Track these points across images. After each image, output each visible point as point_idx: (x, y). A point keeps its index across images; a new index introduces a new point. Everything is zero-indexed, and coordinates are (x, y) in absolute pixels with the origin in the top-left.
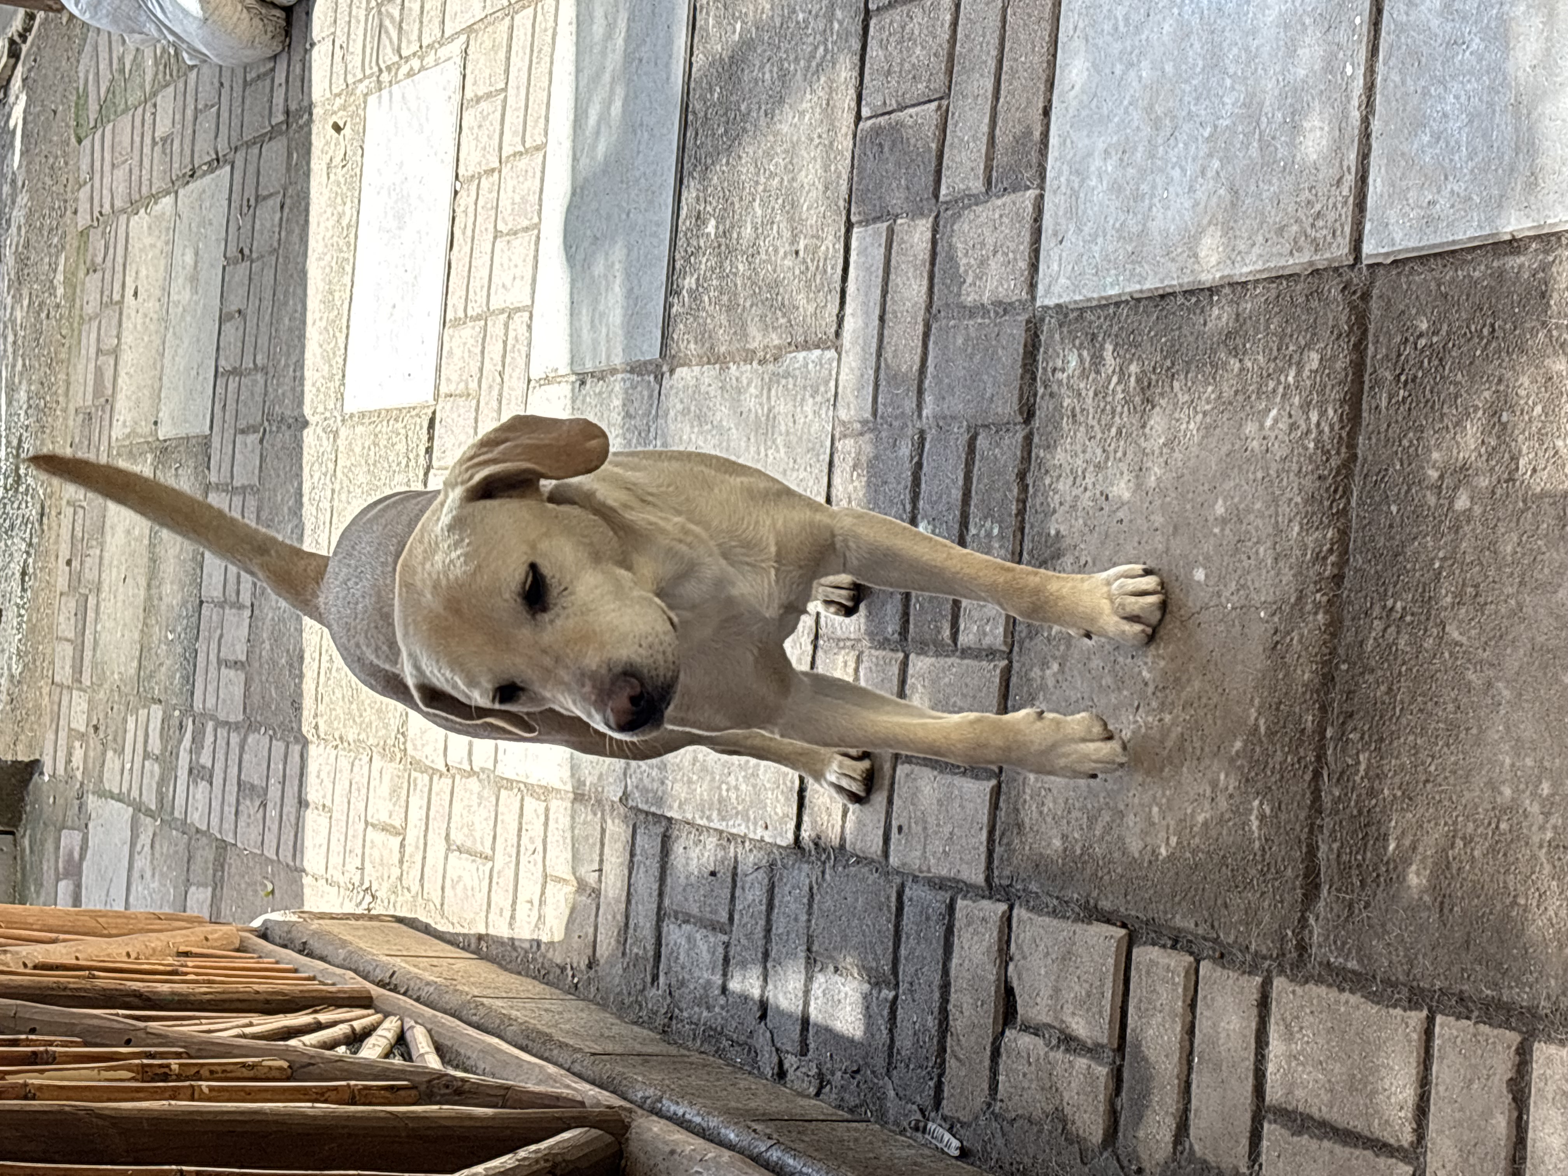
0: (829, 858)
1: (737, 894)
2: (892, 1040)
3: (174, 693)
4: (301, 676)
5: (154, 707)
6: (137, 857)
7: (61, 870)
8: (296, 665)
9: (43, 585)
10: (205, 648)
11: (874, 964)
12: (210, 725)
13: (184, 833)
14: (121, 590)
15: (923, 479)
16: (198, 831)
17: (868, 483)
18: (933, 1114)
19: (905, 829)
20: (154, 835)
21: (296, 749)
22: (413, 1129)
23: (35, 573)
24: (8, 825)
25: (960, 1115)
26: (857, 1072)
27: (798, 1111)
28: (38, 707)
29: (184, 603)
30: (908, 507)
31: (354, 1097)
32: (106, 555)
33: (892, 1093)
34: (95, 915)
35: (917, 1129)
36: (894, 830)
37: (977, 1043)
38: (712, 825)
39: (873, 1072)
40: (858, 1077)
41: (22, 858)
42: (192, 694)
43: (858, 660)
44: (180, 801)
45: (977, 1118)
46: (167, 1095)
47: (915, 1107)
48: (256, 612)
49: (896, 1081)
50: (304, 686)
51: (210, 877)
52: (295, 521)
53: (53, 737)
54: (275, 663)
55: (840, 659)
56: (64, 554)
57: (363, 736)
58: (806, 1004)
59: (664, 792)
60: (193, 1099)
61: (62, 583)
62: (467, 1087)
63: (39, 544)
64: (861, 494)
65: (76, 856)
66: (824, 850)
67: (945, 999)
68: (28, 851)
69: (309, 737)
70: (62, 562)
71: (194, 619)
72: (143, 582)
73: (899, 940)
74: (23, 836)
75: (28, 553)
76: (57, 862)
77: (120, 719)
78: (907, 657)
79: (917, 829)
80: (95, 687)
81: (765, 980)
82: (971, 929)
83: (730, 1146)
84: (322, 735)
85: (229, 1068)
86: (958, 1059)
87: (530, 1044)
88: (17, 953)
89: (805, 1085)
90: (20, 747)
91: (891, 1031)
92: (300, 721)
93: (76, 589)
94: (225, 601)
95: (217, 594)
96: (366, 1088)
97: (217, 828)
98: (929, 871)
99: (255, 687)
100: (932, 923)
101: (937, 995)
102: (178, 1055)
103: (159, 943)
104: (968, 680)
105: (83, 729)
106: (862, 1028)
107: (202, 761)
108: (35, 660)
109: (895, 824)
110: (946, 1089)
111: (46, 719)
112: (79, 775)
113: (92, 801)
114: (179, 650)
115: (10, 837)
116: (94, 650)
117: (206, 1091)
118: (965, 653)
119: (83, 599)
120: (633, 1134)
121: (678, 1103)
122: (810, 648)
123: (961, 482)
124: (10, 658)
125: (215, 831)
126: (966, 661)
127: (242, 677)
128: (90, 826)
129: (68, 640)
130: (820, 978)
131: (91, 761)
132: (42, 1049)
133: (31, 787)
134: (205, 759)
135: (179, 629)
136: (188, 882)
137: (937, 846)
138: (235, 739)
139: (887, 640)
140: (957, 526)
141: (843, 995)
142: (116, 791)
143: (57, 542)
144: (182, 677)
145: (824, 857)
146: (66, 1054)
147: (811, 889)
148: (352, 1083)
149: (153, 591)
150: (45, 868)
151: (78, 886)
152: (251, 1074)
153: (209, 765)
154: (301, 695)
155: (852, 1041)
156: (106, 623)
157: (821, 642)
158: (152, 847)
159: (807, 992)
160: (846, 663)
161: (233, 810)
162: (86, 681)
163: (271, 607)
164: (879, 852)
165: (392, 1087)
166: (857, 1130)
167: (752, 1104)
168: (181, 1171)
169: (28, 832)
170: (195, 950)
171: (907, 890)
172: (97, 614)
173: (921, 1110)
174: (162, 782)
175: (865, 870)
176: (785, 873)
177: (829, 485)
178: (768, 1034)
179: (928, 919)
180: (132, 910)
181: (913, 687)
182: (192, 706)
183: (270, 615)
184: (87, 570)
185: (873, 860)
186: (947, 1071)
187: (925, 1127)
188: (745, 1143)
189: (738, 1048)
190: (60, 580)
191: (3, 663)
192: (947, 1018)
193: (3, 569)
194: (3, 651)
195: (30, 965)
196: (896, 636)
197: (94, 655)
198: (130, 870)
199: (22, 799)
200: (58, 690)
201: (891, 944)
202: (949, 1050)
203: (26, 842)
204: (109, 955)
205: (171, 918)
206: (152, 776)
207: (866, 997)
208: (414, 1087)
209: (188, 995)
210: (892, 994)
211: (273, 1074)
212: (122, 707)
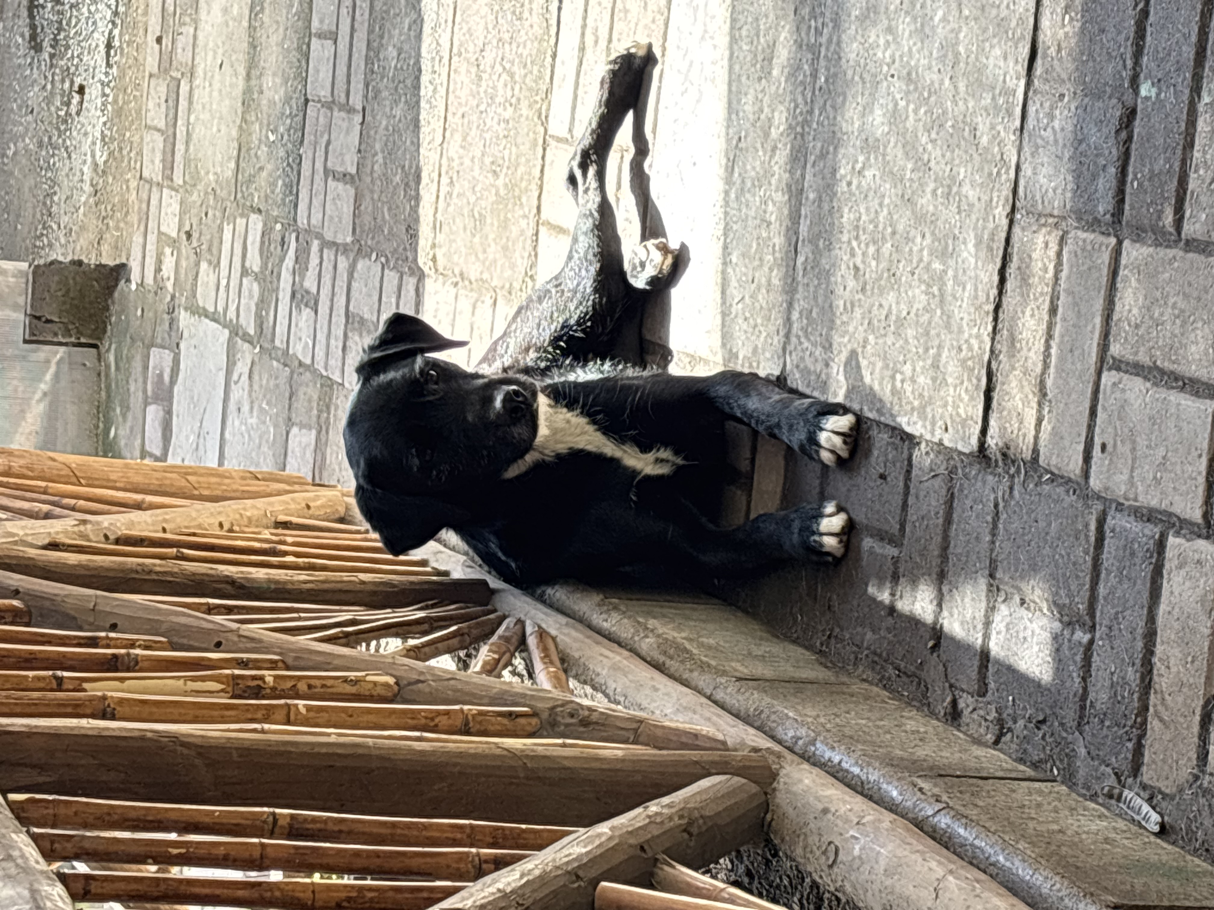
0: (1018, 471)
1: (910, 502)
2: (1085, 689)
3: (275, 203)
4: (417, 198)
5: (253, 217)
6: (233, 386)
7: (149, 393)
8: (412, 184)
9: (130, 61)
10: (310, 155)
11: (1067, 601)
12: (315, 245)
13: (286, 365)
14: (217, 77)
15: (1149, 29)
16: (301, 364)
17: (1083, 29)
18: (1130, 780)
19: (1109, 448)
20: (253, 363)
21: (410, 283)
22: (532, 770)
23: (121, 47)
24: (90, 337)
25: (1161, 785)
26: (1043, 722)
27: (973, 764)
28: (124, 202)
29: (287, 100)
30: (1129, 63)
31: (467, 724)
32: (201, 35)
33: (1083, 751)
34: (185, 472)
35: (1110, 796)
36: (1097, 448)
37: (1185, 704)
38: (882, 419)
39: (1062, 724)
40: (1044, 727)
41: (107, 376)
42: (296, 206)
43: (1062, 241)
44: (281, 329)
45: (1181, 791)
46: (259, 715)
47: (1109, 770)
48: (368, 118)
49: (1088, 738)
50: (421, 211)
51: (314, 419)
52: (414, 16)
53: (141, 240)
54: (389, 181)
55: (1040, 240)
56: (155, 29)
57: (485, 276)
58: (986, 636)
59: (828, 375)
60: (288, 722)
61: (151, 63)
62: (594, 717)
63: (126, 14)
64: (1073, 41)
65: (167, 378)
66: (1013, 462)
67: (1149, 651)
68: (113, 368)
69: (426, 270)
70: (151, 38)
71: (300, 118)
72: (242, 71)
73: (1098, 576)
74: (108, 351)
75: (113, 23)
76: (145, 382)
77: (215, 226)
78: (1120, 243)
79: (1124, 449)
80: (188, 187)
81: (940, 605)
82: (1183, 572)
83: (892, 808)
84: (441, 270)
85: (329, 683)
86: (1161, 720)
87: (668, 663)
88: (98, 523)
89: (982, 730)
90: (105, 248)
91: (1084, 679)
92: (416, 251)
93: (166, 71)
94: (333, 102)
95: (325, 93)
96: (481, 713)
97: (322, 364)
98: (1136, 500)
99: (366, 205)
100: (1138, 561)
101: (1140, 645)
102: (273, 665)
103: (256, 512)
104: (1192, 278)
105: (174, 234)
106: (1051, 673)
107: (307, 284)
108: (121, 149)
109: (1098, 441)
110: (1146, 753)
111: (134, 218)
112: (169, 285)
113: (184, 318)
114: (282, 153)
115: (93, 351)
116: (187, 143)
117: (303, 711)
118: (1191, 245)
119: (174, 84)
120: (781, 784)
121: (833, 748)
122: (1005, 222)
123: (1194, 38)
124: (94, 143)
125: (320, 366)
126: (1191, 255)
127: (352, 192)
128: (182, 346)
129: (159, 130)
130: (1003, 610)
131: (182, 272)
132: (123, 651)
133: (116, 295)
134: (310, 283)
135: (281, 129)
136: (289, 422)
137: (1147, 470)
138: (343, 263)
139: (1097, 221)
140: (1187, 91)
141: (1029, 633)
142: (211, 309)
143: (146, 13)
144: (285, 184)
145: (1012, 470)
146: (148, 658)
147: (996, 506)
148: (466, 707)
149: (253, 82)
150: (132, 389)
151: (169, 412)
152: (353, 690)
153: (314, 290)
154: (417, 220)
155: (1038, 684)
156: (199, 114)
157: (1018, 216)
158: (250, 377)
159: (987, 624)
160: (1047, 244)
161: (341, 345)
162: (178, 180)
163: (384, 113)
164: (1078, 471)
165: (510, 714)
166: (1040, 792)
167: (920, 753)
168: (274, 814)
169: (113, 346)
170: (295, 520)
171: (1109, 518)
172: (190, 103)
173: (1116, 774)
174: (262, 304)
175: (1061, 490)
176: (966, 483)
177: (1036, 28)
178: (941, 667)
179: (1133, 554)
180: (227, 465)
181: (1126, 279)
182: (295, 220)
183: (384, 123)
184: (179, 51)
185: (1070, 480)
186: (1149, 733)
187: (1120, 795)
188: (909, 804)
189: (904, 679)
190: (149, 59)
191: (86, 148)
192: (1150, 672)
193: (86, 39)
194: (86, 134)
195: (112, 537)
196: (1108, 216)
197: (187, 150)
198: (226, 400)
199: (107, 308)
200: (147, 186)
201: (1088, 579)
202: (1151, 709)
203: (112, 358)
204: (200, 526)
205: (270, 478)
206: (251, 296)
207: (1056, 638)
208: (535, 714)
209: (286, 582)
210: (1086, 638)
211: (379, 691)
212: (218, 214)
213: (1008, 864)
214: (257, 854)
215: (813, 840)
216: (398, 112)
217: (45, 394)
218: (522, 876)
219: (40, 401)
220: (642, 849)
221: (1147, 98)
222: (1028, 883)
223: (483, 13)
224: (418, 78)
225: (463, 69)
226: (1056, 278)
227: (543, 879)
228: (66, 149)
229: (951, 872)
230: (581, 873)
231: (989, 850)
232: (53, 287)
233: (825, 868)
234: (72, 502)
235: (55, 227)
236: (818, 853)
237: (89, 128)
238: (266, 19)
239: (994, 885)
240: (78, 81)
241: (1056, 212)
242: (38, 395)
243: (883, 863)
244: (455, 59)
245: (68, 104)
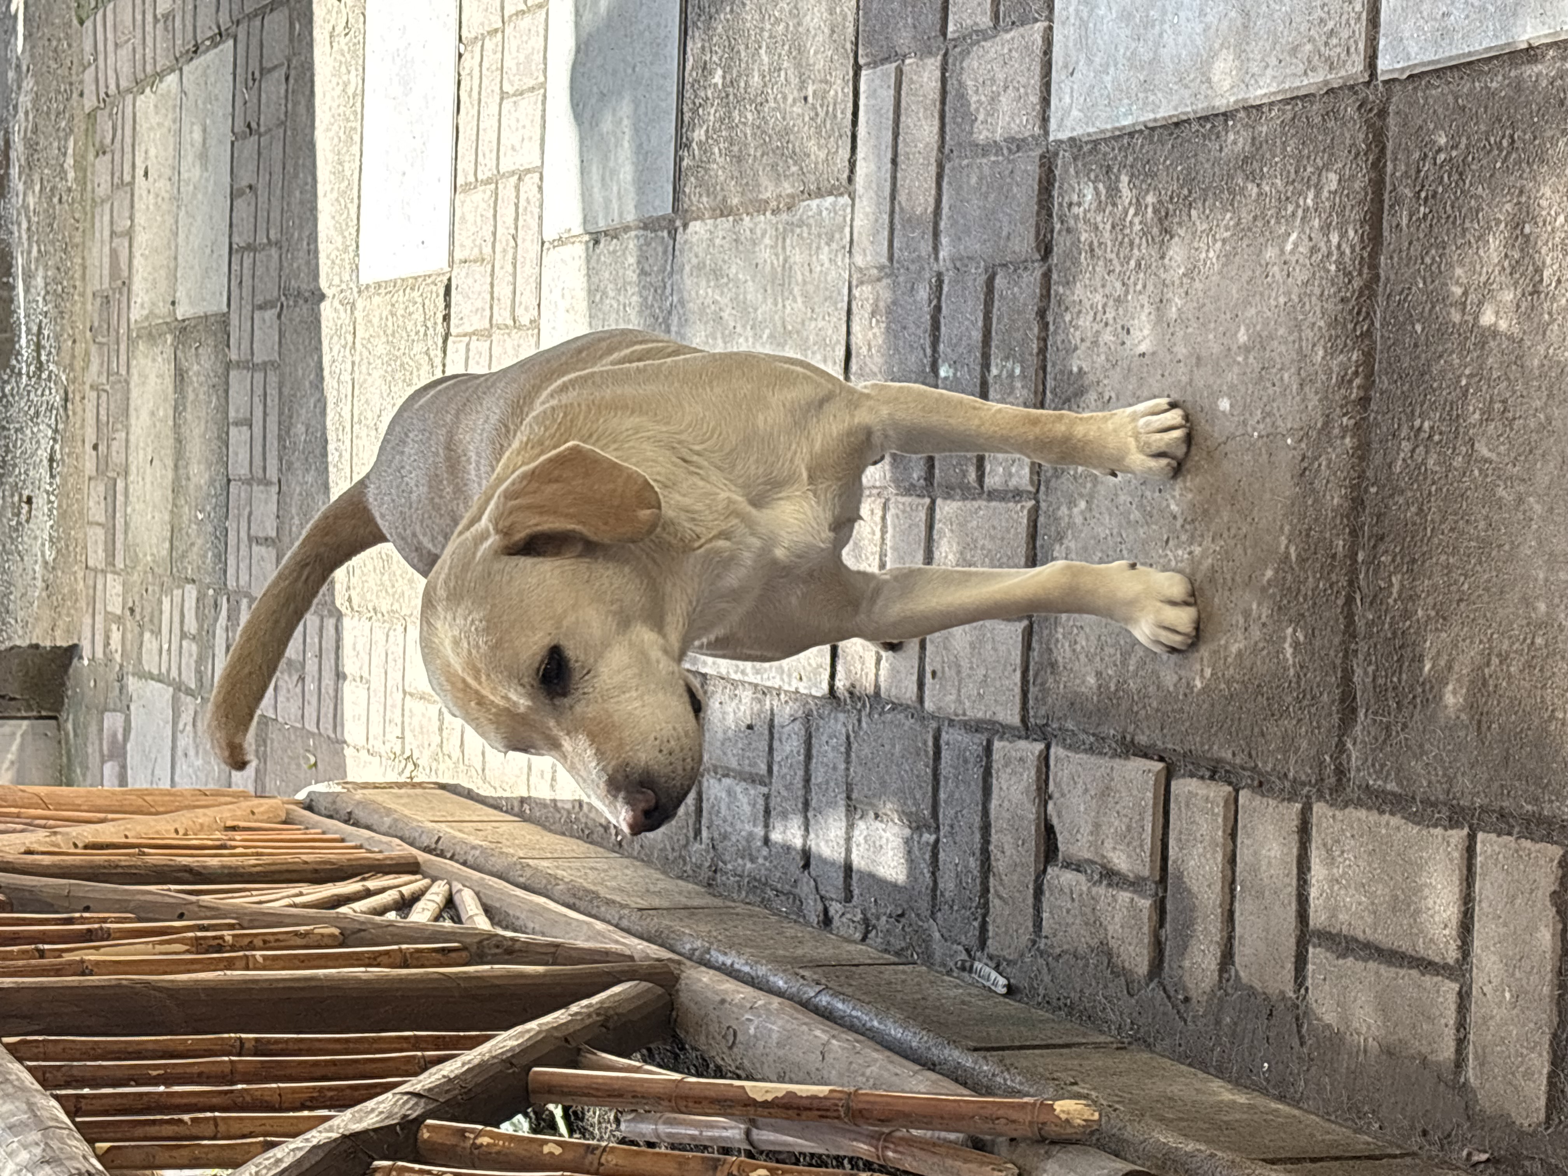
0: (864, 705)
1: (775, 746)
2: (935, 882)
3: (207, 572)
5: (188, 587)
6: (179, 735)
7: (106, 752)
9: (71, 470)
10: (235, 526)
11: (914, 809)
12: (245, 602)
14: (149, 471)
15: (942, 321)
17: (888, 329)
18: (979, 954)
19: (939, 674)
20: (196, 713)
21: (330, 623)
22: (465, 989)
23: (62, 459)
24: (50, 710)
25: (1005, 953)
26: (902, 915)
27: (845, 956)
28: (73, 592)
29: (212, 482)
30: (929, 351)
31: (406, 960)
32: (132, 438)
33: (937, 935)
34: (141, 794)
35: (963, 969)
36: (928, 675)
37: (1019, 881)
38: (746, 679)
39: (918, 915)
40: (903, 920)
41: (67, 742)
42: (225, 572)
43: (885, 508)
45: (1022, 955)
46: (222, 965)
47: (960, 948)
48: (284, 488)
49: (941, 923)
52: (317, 395)
53: (90, 621)
55: (867, 508)
56: (91, 436)
57: (396, 606)
58: (848, 851)
60: (247, 968)
61: (90, 467)
62: (517, 946)
63: (65, 430)
64: (881, 340)
65: (120, 737)
66: (859, 699)
67: (986, 840)
68: (72, 735)
69: (343, 610)
70: (88, 447)
71: (222, 498)
72: (170, 463)
73: (938, 784)
74: (67, 720)
75: (55, 440)
76: (101, 744)
77: (155, 600)
78: (933, 502)
79: (950, 673)
80: (128, 570)
81: (807, 830)
82: (1009, 770)
83: (779, 993)
84: (356, 608)
85: (280, 937)
86: (1000, 898)
87: (577, 902)
88: (67, 834)
89: (851, 931)
90: (58, 633)
91: (933, 874)
92: (333, 595)
93: (104, 473)
94: (252, 478)
95: (244, 471)
96: (418, 951)
98: (964, 714)
100: (970, 766)
101: (978, 836)
102: (231, 927)
103: (206, 819)
104: (996, 523)
105: (119, 612)
106: (905, 872)
108: (67, 546)
109: (928, 670)
110: (990, 928)
111: (82, 604)
112: (118, 657)
113: (132, 683)
114: (210, 529)
115: (53, 722)
116: (126, 533)
117: (260, 960)
118: (993, 495)
119: (111, 483)
120: (683, 985)
121: (725, 954)
123: (980, 324)
124: (43, 545)
126: (993, 504)
127: (273, 552)
128: (132, 707)
129: (100, 524)
130: (861, 825)
131: (128, 643)
132: (96, 926)
133: (71, 671)
135: (208, 508)
137: (971, 689)
139: (912, 486)
140: (978, 368)
141: (884, 841)
142: (155, 672)
143: (82, 427)
144: (214, 555)
145: (859, 705)
146: (120, 930)
147: (848, 737)
148: (404, 946)
149: (181, 472)
150: (90, 750)
151: (124, 767)
152: (304, 942)
155: (895, 885)
156: (136, 505)
158: (194, 725)
159: (848, 839)
160: (872, 511)
162: (120, 565)
163: (298, 482)
164: (914, 698)
165: (443, 949)
166: (904, 972)
167: (799, 952)
168: (240, 1039)
169: (71, 717)
170: (242, 824)
171: (944, 734)
172: (126, 496)
173: (967, 950)
174: (200, 660)
175: (901, 716)
176: (821, 723)
177: (848, 333)
178: (812, 883)
179: (966, 761)
180: (178, 788)
181: (941, 531)
182: (225, 584)
183: (298, 490)
184: (114, 454)
185: (908, 707)
186: (991, 910)
187: (972, 966)
188: (794, 990)
189: (783, 898)
190: (88, 464)
191: (37, 550)
192: (988, 858)
193: (31, 457)
194: (36, 538)
195: (80, 845)
196: (922, 481)
197: (126, 539)
198: (174, 748)
199: (63, 684)
200: (92, 574)
201: (930, 788)
202: (992, 890)
203: (70, 726)
204: (157, 832)
205: (217, 794)
206: (191, 655)
207: (907, 841)
208: (465, 948)
209: (237, 867)
210: (933, 838)
211: (326, 941)
212: (157, 589)
213: (882, 1027)
214: (227, 1070)
215: (714, 1028)
216: (309, 479)
217: (12, 763)
218: (463, 1064)
219: (8, 769)
220: (566, 1040)
221: (946, 378)
222: (899, 1040)
223: (377, 384)
224: (325, 448)
225: (364, 432)
226: (883, 539)
227: (482, 1066)
228: (19, 553)
229: (834, 1037)
230: (514, 1061)
231: (865, 1018)
232: (14, 668)
233: (726, 1050)
234: (43, 822)
235: (13, 622)
236: (719, 1038)
237: (38, 532)
238: (189, 417)
239: (871, 1043)
240: (26, 493)
241: (878, 484)
242: (6, 764)
243: (775, 1036)
244: (356, 427)
245: (18, 514)
